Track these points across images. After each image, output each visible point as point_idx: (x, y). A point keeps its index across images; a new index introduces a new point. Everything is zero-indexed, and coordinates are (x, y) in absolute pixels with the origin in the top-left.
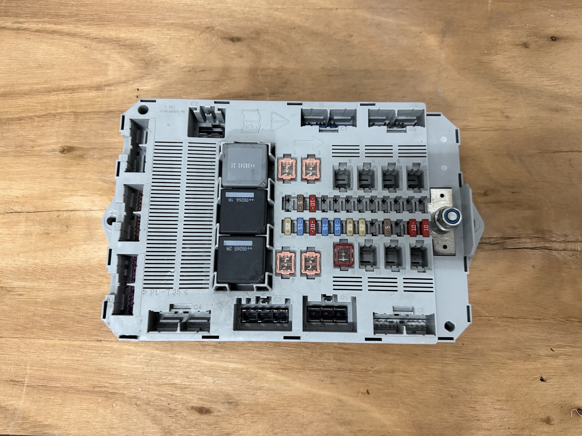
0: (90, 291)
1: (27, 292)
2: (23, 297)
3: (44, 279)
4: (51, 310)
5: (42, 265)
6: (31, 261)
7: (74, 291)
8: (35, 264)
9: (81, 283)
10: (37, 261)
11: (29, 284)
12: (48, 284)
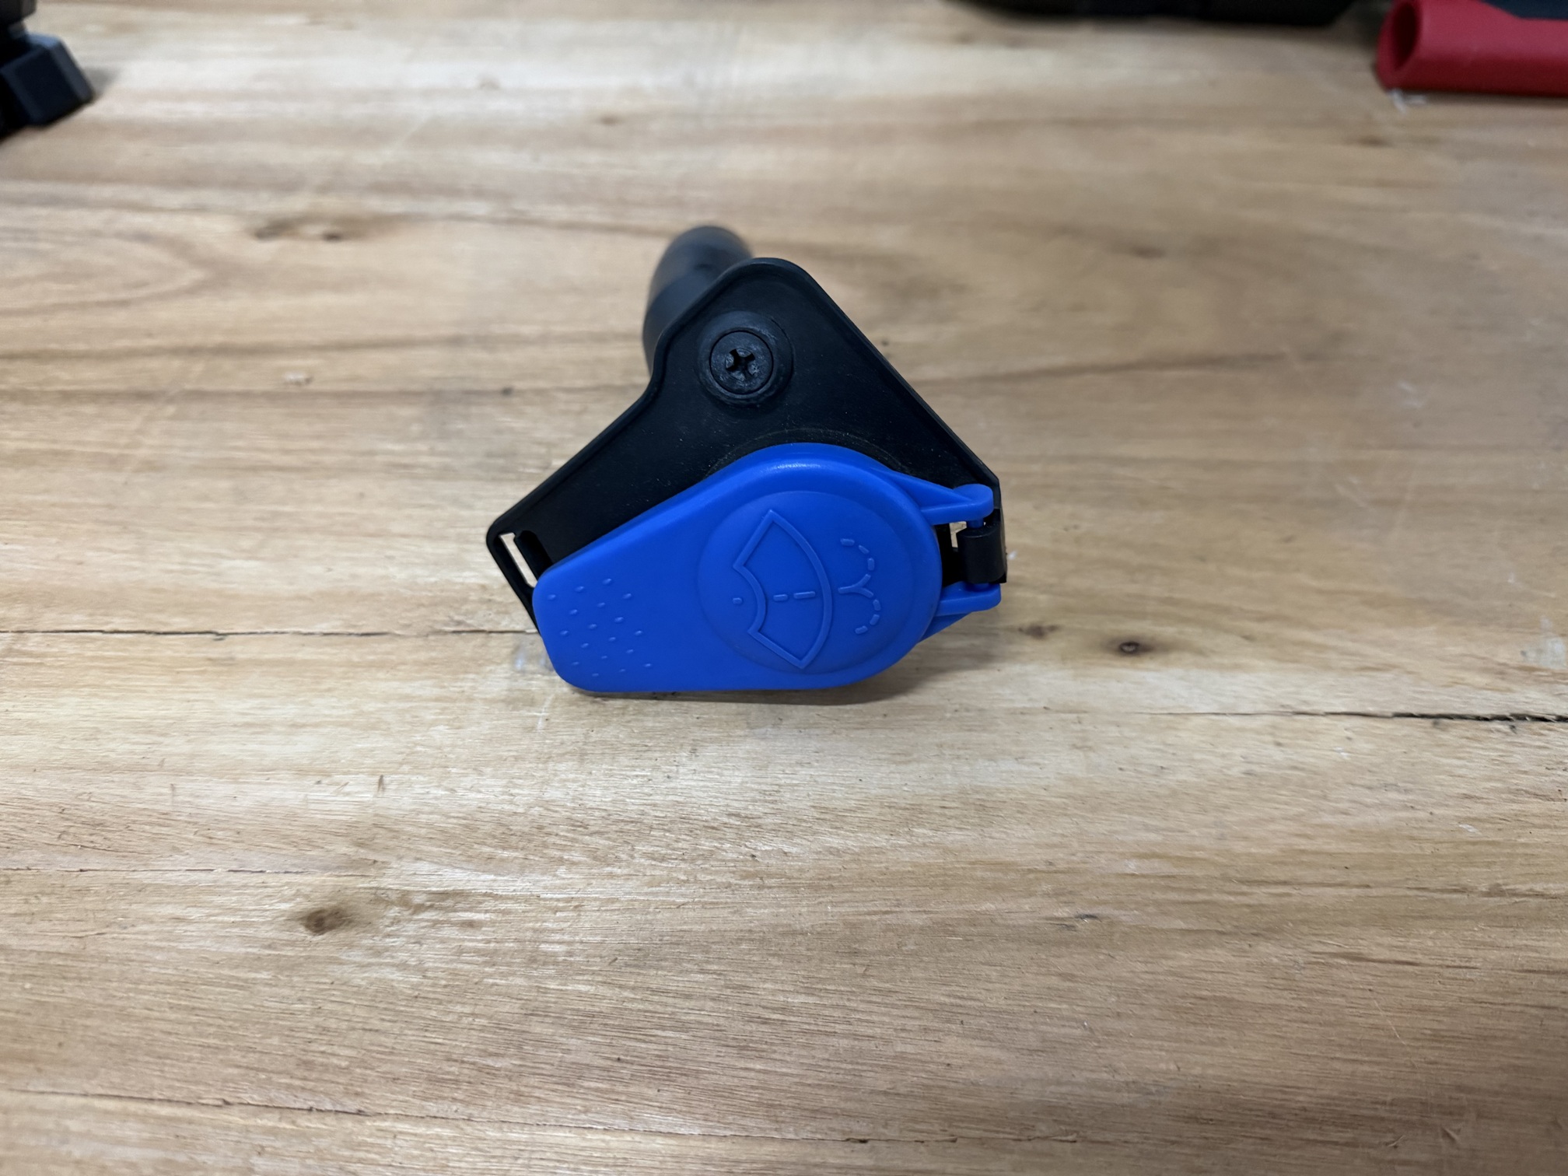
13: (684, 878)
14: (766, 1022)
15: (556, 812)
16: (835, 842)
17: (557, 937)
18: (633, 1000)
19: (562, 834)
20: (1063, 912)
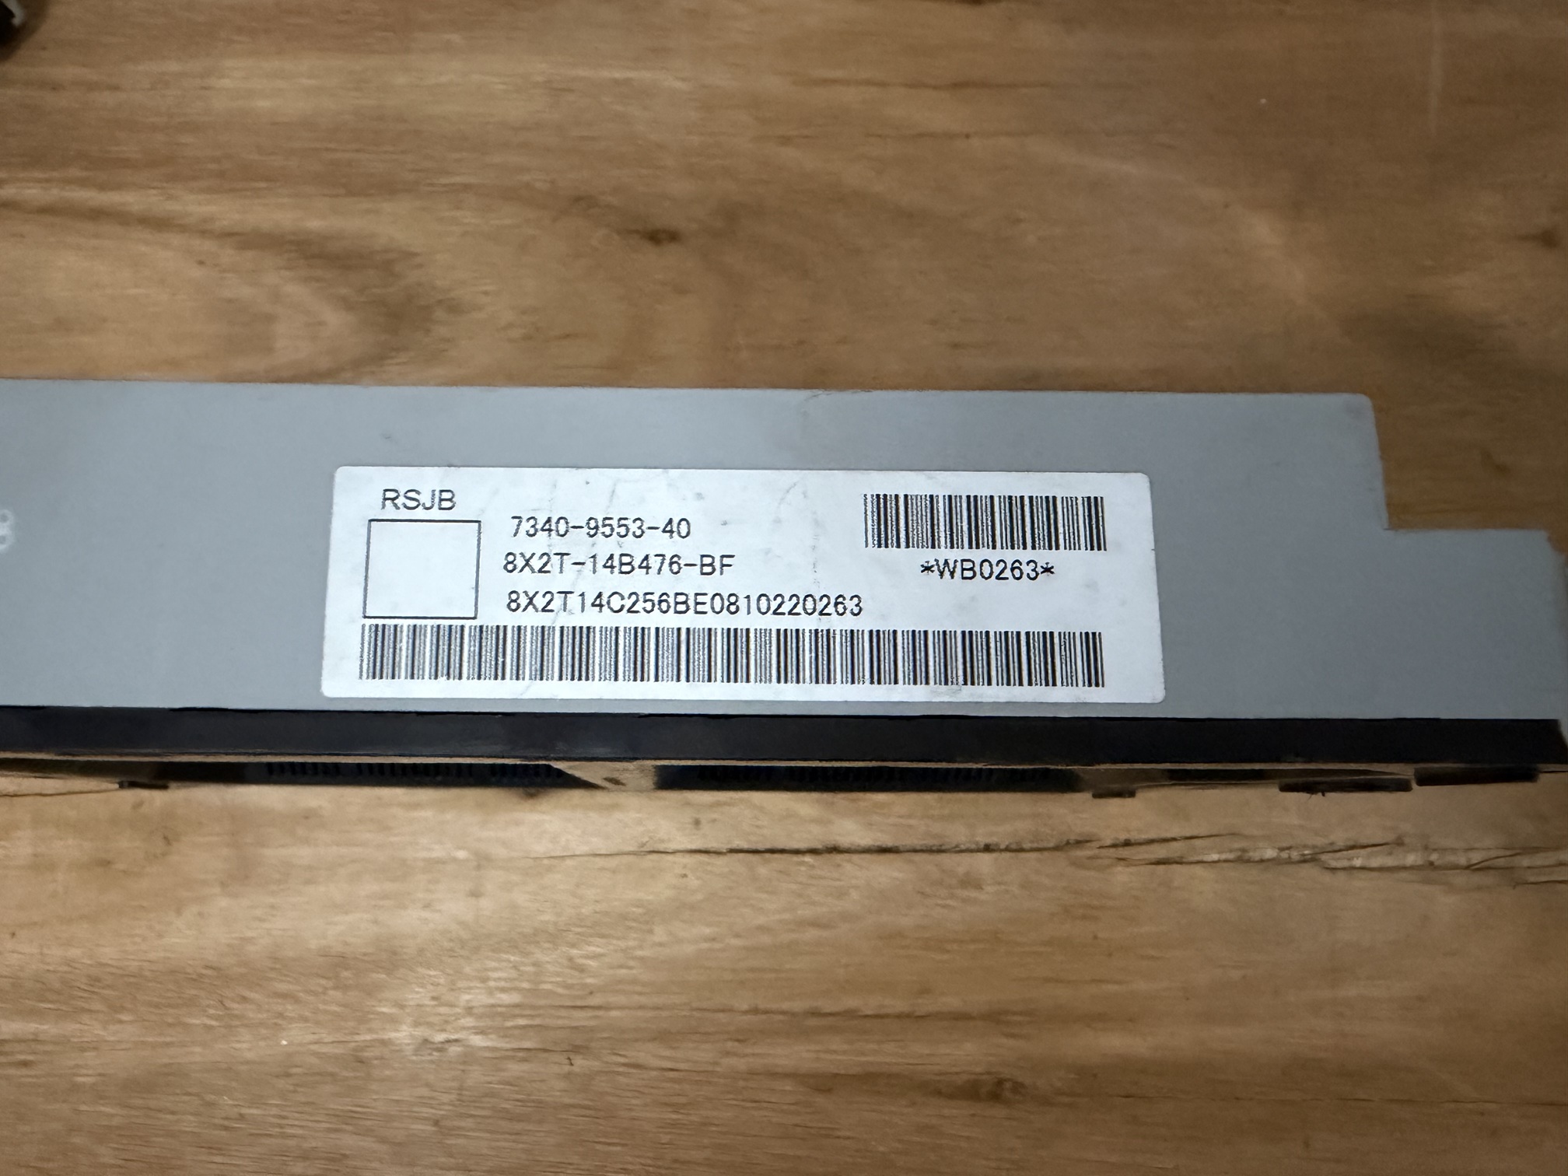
0: (245, 1046)
1: (46, 1053)
2: (32, 1073)
3: (98, 1012)
4: (124, 1112)
5: (91, 965)
6: (56, 952)
7: (198, 1049)
8: (69, 962)
9: (216, 1020)
10: (74, 952)
11: (48, 1029)
12: (113, 1028)
13: (170, 1020)
14: (226, 1128)
15: (76, 968)
16: (282, 987)
17: (84, 1071)
18: (137, 1117)
19: (82, 986)
20: (440, 1037)
